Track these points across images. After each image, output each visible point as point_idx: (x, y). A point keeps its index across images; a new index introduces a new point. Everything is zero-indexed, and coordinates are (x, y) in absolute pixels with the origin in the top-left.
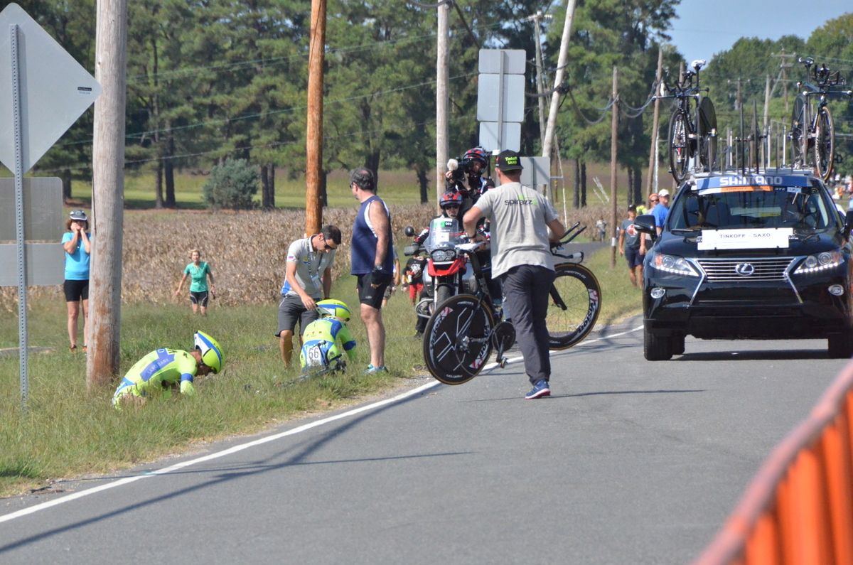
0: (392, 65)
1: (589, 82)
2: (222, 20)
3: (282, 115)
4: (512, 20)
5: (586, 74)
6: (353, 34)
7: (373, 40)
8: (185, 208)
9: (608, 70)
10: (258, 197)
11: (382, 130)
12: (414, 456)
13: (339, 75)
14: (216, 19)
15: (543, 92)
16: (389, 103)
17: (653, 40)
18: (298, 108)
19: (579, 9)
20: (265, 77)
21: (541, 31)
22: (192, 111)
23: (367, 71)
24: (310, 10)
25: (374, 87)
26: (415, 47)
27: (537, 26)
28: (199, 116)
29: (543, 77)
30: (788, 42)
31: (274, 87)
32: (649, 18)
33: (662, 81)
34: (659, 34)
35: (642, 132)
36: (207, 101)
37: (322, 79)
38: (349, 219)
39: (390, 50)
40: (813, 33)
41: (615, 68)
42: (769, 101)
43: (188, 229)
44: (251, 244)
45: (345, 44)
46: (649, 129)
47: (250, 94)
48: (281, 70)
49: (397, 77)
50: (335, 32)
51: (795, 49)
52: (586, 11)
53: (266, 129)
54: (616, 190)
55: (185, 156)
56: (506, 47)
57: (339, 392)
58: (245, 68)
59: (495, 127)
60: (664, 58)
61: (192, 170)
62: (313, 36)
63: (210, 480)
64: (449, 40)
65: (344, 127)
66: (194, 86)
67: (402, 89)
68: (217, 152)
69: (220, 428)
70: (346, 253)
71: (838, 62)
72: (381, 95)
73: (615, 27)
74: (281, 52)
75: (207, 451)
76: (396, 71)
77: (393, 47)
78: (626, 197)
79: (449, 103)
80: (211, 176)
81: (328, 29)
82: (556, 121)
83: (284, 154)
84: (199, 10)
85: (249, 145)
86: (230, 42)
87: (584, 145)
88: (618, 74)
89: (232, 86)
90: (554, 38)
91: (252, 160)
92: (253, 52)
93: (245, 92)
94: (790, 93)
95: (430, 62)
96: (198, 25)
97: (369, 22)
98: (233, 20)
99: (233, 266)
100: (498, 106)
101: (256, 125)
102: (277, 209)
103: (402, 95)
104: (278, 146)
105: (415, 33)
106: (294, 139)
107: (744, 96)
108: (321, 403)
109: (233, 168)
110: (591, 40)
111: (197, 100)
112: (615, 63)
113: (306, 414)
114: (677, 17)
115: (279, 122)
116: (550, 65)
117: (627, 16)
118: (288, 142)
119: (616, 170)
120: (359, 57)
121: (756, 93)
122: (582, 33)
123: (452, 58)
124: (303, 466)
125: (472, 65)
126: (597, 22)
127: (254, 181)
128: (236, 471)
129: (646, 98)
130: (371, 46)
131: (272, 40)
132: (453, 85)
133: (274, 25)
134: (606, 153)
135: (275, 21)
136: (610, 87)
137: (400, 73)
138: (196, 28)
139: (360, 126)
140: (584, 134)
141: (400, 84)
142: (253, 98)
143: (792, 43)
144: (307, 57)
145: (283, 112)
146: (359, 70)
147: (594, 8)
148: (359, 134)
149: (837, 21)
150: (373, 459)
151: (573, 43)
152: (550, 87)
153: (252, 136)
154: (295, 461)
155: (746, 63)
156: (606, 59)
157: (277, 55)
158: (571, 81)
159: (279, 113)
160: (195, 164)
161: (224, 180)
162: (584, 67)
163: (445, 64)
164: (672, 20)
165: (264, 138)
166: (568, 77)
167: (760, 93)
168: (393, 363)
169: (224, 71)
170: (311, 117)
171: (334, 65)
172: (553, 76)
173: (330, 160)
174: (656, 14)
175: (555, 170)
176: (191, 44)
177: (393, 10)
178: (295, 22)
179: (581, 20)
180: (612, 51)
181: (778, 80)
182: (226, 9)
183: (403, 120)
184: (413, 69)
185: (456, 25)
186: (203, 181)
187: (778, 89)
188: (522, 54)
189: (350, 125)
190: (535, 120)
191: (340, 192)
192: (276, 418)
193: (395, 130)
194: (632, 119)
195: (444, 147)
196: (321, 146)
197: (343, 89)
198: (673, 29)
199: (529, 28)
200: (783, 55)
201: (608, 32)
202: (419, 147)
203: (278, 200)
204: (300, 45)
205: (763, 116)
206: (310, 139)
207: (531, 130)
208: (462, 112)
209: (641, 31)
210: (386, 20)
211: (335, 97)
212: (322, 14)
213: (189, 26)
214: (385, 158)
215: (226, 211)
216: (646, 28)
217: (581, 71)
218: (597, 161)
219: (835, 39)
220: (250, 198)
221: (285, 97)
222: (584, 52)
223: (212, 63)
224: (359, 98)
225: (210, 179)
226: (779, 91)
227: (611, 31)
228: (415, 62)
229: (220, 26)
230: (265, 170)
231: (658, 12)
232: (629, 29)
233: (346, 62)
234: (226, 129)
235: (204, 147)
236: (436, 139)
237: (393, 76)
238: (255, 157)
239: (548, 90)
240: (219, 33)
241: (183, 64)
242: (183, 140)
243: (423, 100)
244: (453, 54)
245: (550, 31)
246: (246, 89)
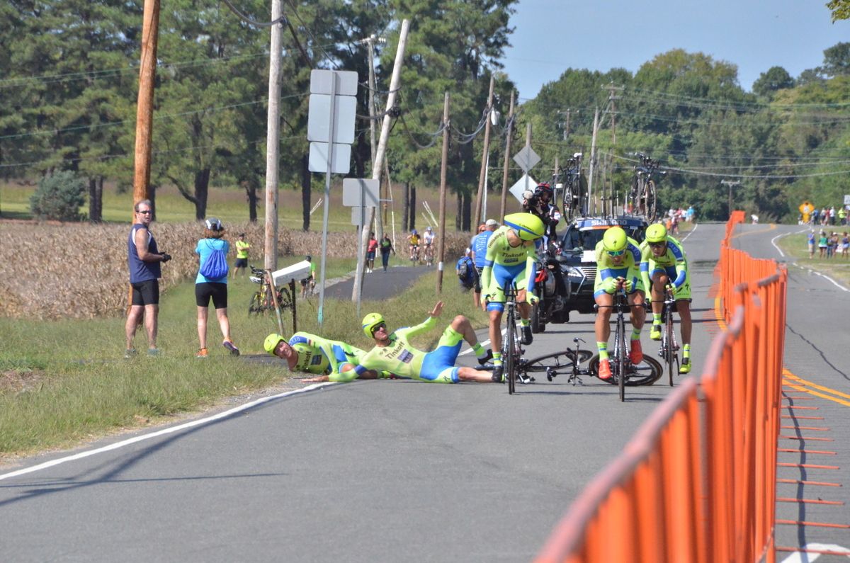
0: (224, 82)
1: (421, 107)
2: (53, 31)
3: (113, 128)
4: (347, 42)
5: (419, 98)
6: (186, 49)
7: (205, 56)
8: (11, 218)
9: (439, 96)
10: (85, 209)
11: (213, 146)
12: (231, 476)
13: (171, 90)
14: (47, 29)
15: (375, 115)
16: (220, 120)
17: (485, 68)
18: (129, 121)
19: (413, 33)
20: (96, 89)
21: (375, 54)
22: (21, 121)
23: (200, 87)
24: (142, 24)
25: (206, 103)
26: (248, 65)
27: (370, 49)
28: (27, 126)
29: (375, 99)
30: (618, 75)
31: (105, 100)
32: (481, 46)
33: (493, 109)
34: (491, 61)
35: (473, 159)
36: (37, 111)
37: (152, 94)
38: (176, 235)
39: (223, 67)
40: (642, 67)
41: (446, 94)
42: (596, 133)
43: (12, 240)
44: (76, 257)
45: (180, 60)
46: (479, 154)
47: (80, 106)
48: (112, 83)
49: (230, 94)
50: (168, 46)
51: (624, 82)
52: (420, 36)
53: (95, 141)
54: (444, 214)
55: (12, 165)
56: (339, 69)
57: (158, 409)
58: (76, 79)
59: (325, 148)
60: (496, 85)
61: (19, 180)
62: (144, 49)
63: (20, 495)
64: (282, 60)
65: (175, 142)
66: (24, 95)
67: (234, 106)
68: (44, 162)
69: (34, 442)
70: (173, 269)
71: (665, 97)
72: (213, 111)
73: (449, 53)
74: (113, 64)
75: (19, 465)
76: (228, 88)
77: (226, 64)
78: (454, 222)
79: (281, 121)
80: (37, 187)
81: (161, 43)
82: (386, 144)
83: (114, 167)
84: (30, 20)
85: (78, 156)
86: (61, 53)
87: (414, 169)
88: (449, 100)
89: (63, 97)
90: (388, 61)
91: (81, 172)
92: (85, 63)
93: (75, 103)
94: (618, 125)
95: (262, 81)
96: (29, 35)
97: (203, 39)
98: (65, 31)
99: (57, 279)
100: (328, 127)
101: (85, 136)
102: (105, 222)
103: (234, 112)
104: (107, 159)
105: (249, 52)
106: (124, 153)
107: (572, 127)
108: (138, 419)
109: (61, 179)
110: (424, 65)
111: (26, 110)
112: (447, 88)
113: (123, 431)
114: (511, 46)
115: (110, 135)
116: (383, 88)
117: (461, 43)
118: (118, 156)
119: (445, 196)
120: (192, 73)
121: (584, 124)
122: (416, 57)
123: (285, 78)
124: (116, 483)
125: (304, 85)
126: (431, 47)
127: (82, 194)
128: (47, 487)
129: (477, 125)
130: (204, 62)
131: (105, 53)
132: (285, 105)
133: (107, 37)
134: (436, 178)
135: (108, 33)
136: (442, 113)
137: (233, 90)
138: (26, 38)
139: (191, 142)
140: (415, 158)
141: (232, 101)
142: (83, 110)
143: (620, 76)
144: (138, 71)
145: (114, 125)
146: (192, 87)
147: (428, 34)
148: (190, 150)
149: (664, 57)
150: (189, 478)
151: (406, 67)
152: (382, 110)
153: (81, 148)
154: (107, 478)
155: (574, 94)
156: (440, 85)
157: (109, 68)
158: (402, 105)
159: (109, 126)
160: (22, 175)
161: (51, 191)
162: (416, 91)
163: (278, 83)
164: (504, 48)
165: (94, 151)
166: (400, 101)
167: (588, 124)
168: (215, 381)
169: (54, 81)
170: (140, 133)
171: (166, 80)
172: (385, 99)
173: (161, 175)
174: (489, 41)
175: (384, 193)
176: (21, 54)
177: (227, 27)
178: (129, 35)
179: (415, 45)
180: (445, 77)
181: (607, 111)
182: (57, 19)
183: (235, 137)
184: (245, 87)
185: (291, 45)
186: (30, 192)
187: (607, 120)
188: (354, 76)
189: (181, 140)
190: (366, 142)
191: (169, 207)
192: (92, 433)
193: (227, 147)
194: (462, 145)
195: (275, 166)
196: (150, 161)
197: (175, 104)
198: (505, 58)
199: (363, 50)
200: (612, 87)
201: (442, 57)
202: (251, 165)
203: (106, 213)
204: (133, 58)
205: (591, 147)
206: (139, 152)
207: (361, 153)
208: (295, 131)
209: (474, 58)
210: (220, 37)
211: (166, 112)
212: (153, 28)
213: (21, 36)
214: (215, 175)
215: (53, 223)
216: (479, 56)
217: (413, 96)
218: (427, 186)
219: (663, 75)
220: (77, 210)
221: (116, 109)
222: (417, 77)
223: (42, 74)
224: (190, 114)
225: (36, 190)
226: (607, 122)
227: (445, 56)
228: (248, 81)
229: (49, 37)
230: (93, 183)
231: (492, 40)
232: (463, 55)
233: (179, 77)
234: (55, 141)
235: (32, 157)
236: (266, 157)
237: (226, 93)
238: (83, 170)
239: (380, 113)
240: (50, 44)
241: (13, 73)
242: (11, 149)
243: (256, 118)
244: (286, 74)
245: (384, 55)
246: (76, 100)
